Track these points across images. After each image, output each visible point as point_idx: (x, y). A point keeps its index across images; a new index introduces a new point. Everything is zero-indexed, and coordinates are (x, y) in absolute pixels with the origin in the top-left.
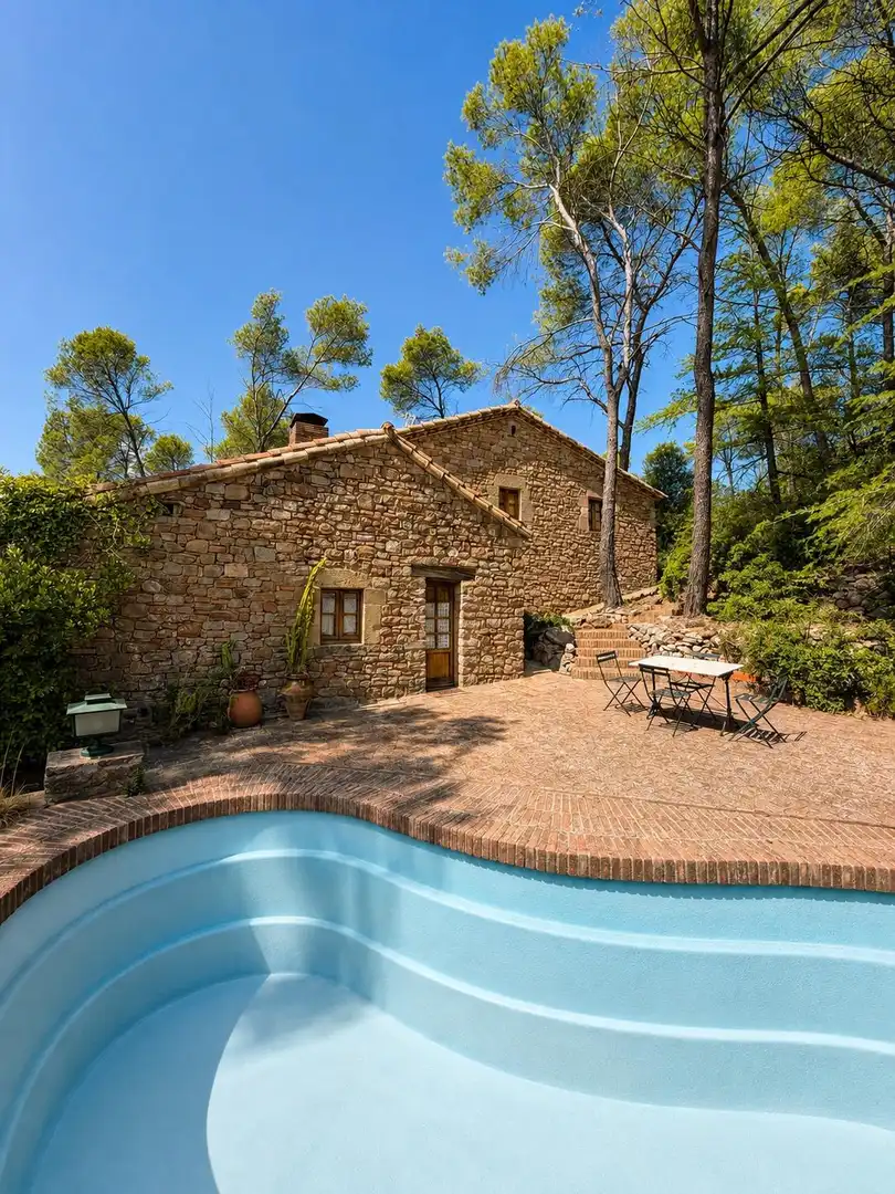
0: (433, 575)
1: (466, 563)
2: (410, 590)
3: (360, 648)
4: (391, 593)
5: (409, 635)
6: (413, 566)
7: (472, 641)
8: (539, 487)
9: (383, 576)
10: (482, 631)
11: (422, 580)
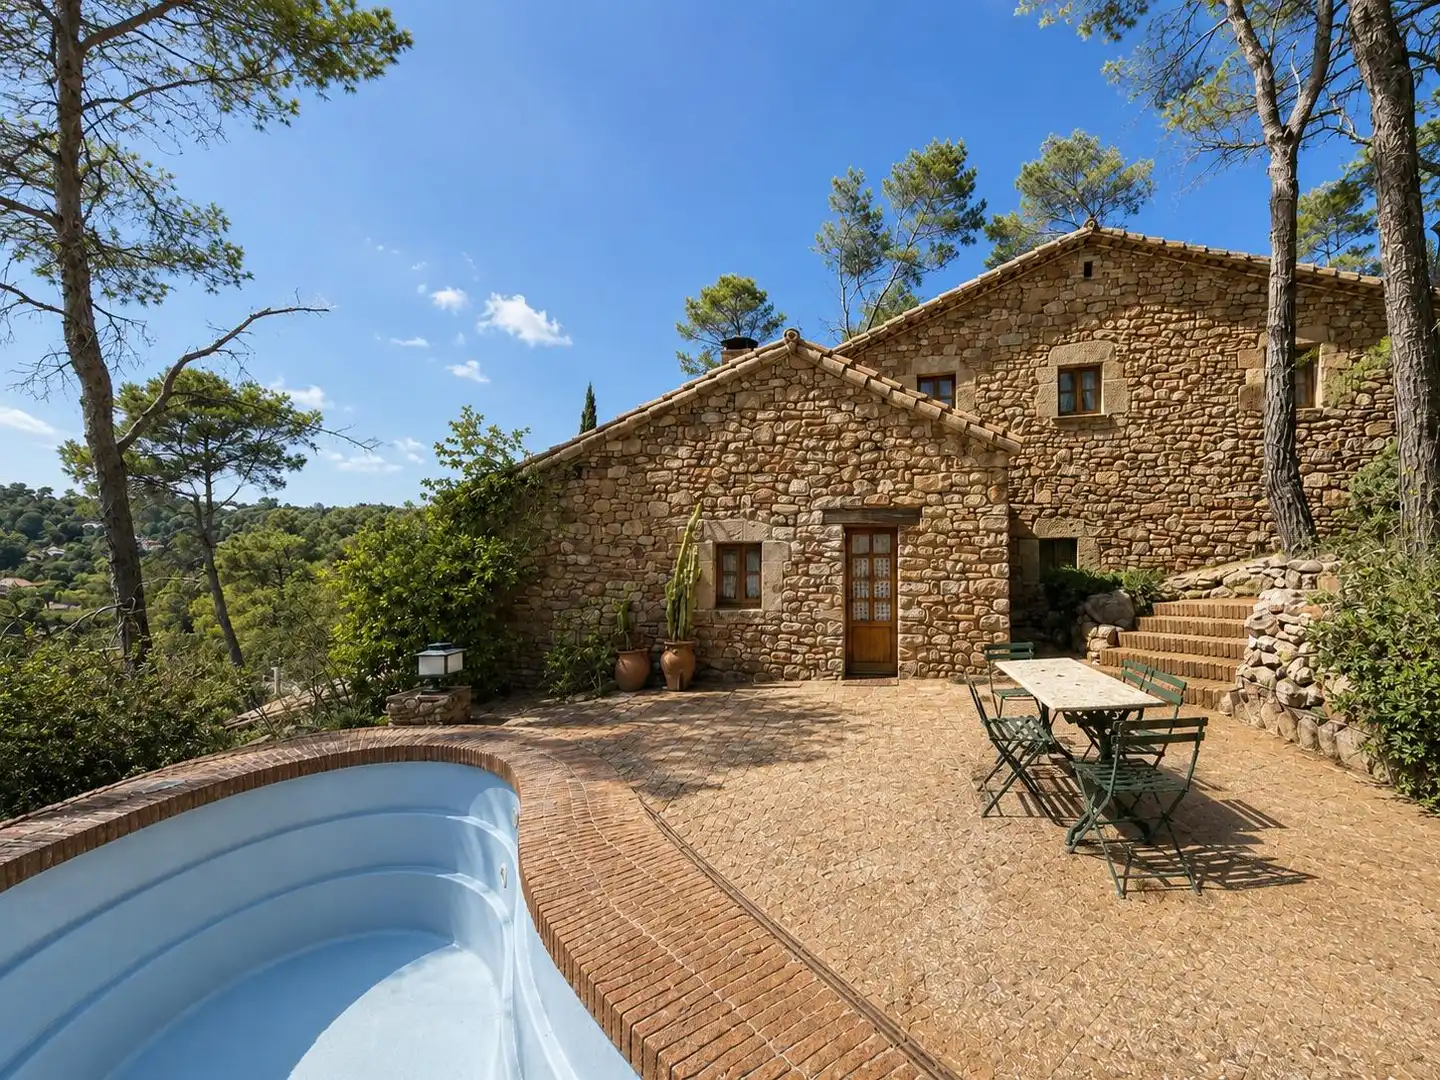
0: (854, 519)
1: (907, 500)
2: (820, 542)
3: (755, 615)
4: (795, 546)
5: (822, 601)
6: (826, 511)
7: (915, 612)
8: (1143, 351)
9: (786, 525)
10: (932, 598)
11: (837, 528)
